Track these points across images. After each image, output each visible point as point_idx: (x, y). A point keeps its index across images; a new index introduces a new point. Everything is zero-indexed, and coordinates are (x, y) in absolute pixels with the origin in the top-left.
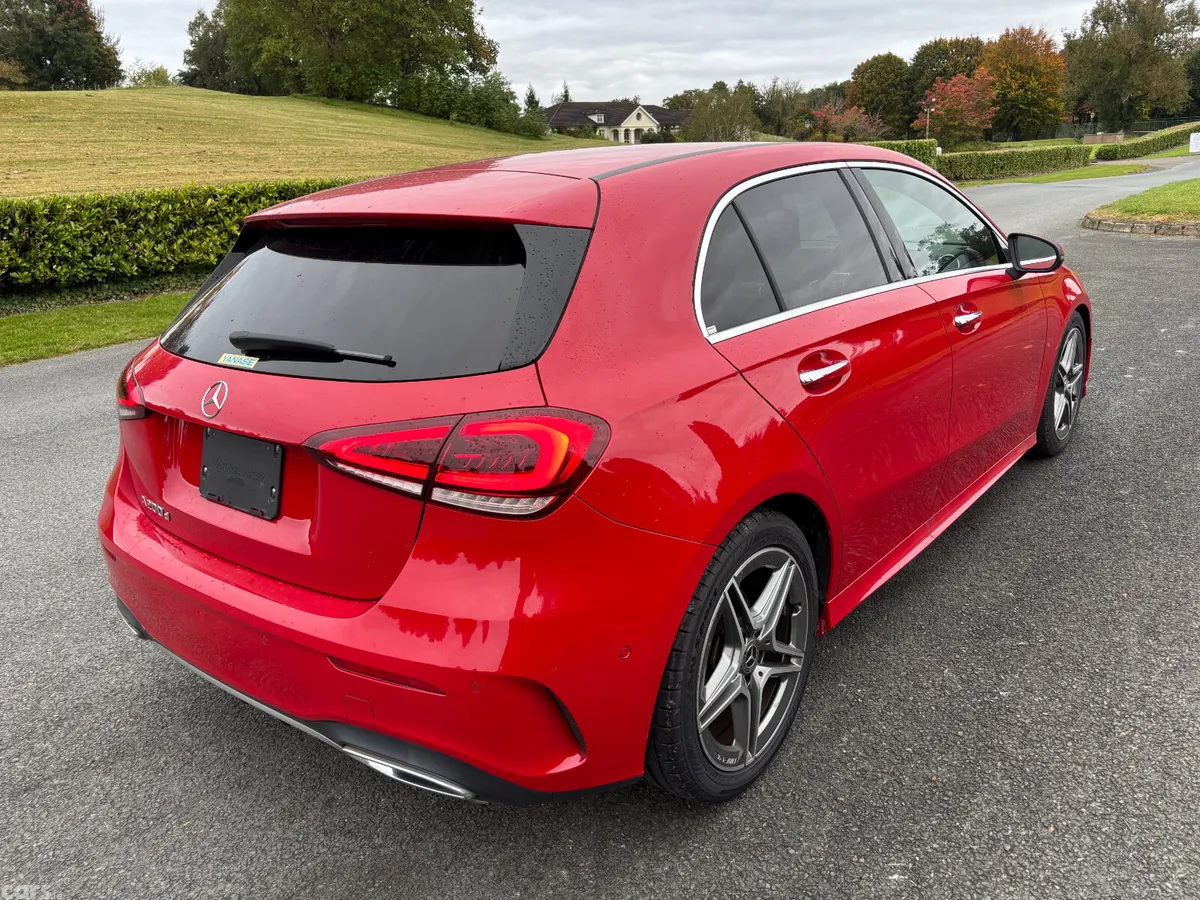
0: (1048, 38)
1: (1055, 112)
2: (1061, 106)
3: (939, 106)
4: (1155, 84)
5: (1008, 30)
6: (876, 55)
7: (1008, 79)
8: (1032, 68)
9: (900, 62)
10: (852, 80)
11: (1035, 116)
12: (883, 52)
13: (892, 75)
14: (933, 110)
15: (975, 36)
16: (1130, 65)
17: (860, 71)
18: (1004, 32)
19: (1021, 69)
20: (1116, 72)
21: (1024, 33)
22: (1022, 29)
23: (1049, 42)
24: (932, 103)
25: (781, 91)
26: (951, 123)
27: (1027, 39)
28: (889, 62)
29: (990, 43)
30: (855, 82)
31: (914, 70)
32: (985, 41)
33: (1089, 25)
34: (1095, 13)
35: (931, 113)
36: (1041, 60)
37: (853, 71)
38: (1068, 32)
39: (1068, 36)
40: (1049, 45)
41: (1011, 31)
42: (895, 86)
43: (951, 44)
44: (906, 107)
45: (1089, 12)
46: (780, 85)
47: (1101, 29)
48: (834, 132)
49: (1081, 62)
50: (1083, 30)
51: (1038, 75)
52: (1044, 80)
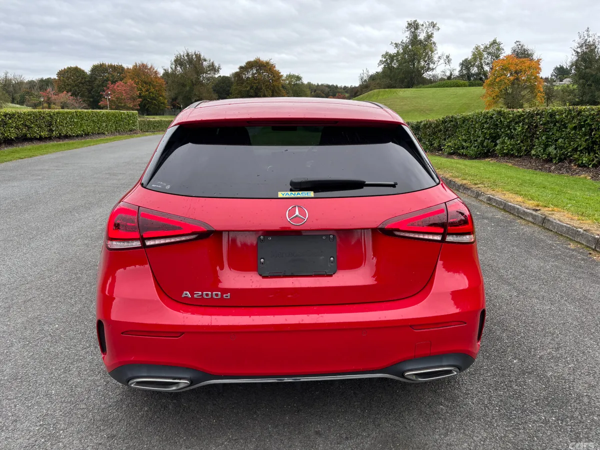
0: (155, 69)
1: (163, 103)
2: (166, 101)
3: (112, 96)
4: (204, 95)
5: (136, 63)
6: (69, 66)
7: (141, 87)
8: (150, 83)
9: (83, 71)
10: (57, 78)
11: (155, 105)
12: (73, 66)
13: (80, 78)
14: (110, 97)
15: (120, 64)
16: (193, 86)
17: (61, 73)
18: (135, 64)
19: (145, 83)
20: (188, 88)
21: (144, 66)
22: (143, 64)
23: (156, 71)
24: (109, 94)
25: (11, 80)
26: (120, 104)
27: (146, 69)
28: (76, 71)
29: (128, 69)
30: (60, 79)
31: (92, 77)
32: (126, 68)
33: (174, 66)
34: (176, 61)
35: (109, 99)
36: (153, 79)
37: (57, 73)
38: (165, 68)
39: (165, 70)
40: (156, 73)
41: (138, 64)
42: (82, 83)
43: (108, 66)
44: (90, 95)
45: (173, 60)
46: (10, 76)
47: (179, 68)
48: (54, 104)
49: (173, 82)
50: (171, 68)
51: (154, 87)
52: (157, 89)
